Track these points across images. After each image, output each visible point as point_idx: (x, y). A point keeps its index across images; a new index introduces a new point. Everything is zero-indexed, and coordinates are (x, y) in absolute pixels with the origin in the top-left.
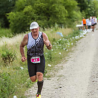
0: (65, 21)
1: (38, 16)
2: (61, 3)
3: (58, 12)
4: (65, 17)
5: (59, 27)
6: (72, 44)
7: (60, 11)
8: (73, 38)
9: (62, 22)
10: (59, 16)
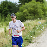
0: (42, 17)
1: (30, 14)
2: (40, 8)
3: (39, 12)
4: (42, 15)
5: (39, 19)
6: (45, 27)
7: (40, 12)
8: (46, 24)
9: (41, 17)
10: (40, 14)
